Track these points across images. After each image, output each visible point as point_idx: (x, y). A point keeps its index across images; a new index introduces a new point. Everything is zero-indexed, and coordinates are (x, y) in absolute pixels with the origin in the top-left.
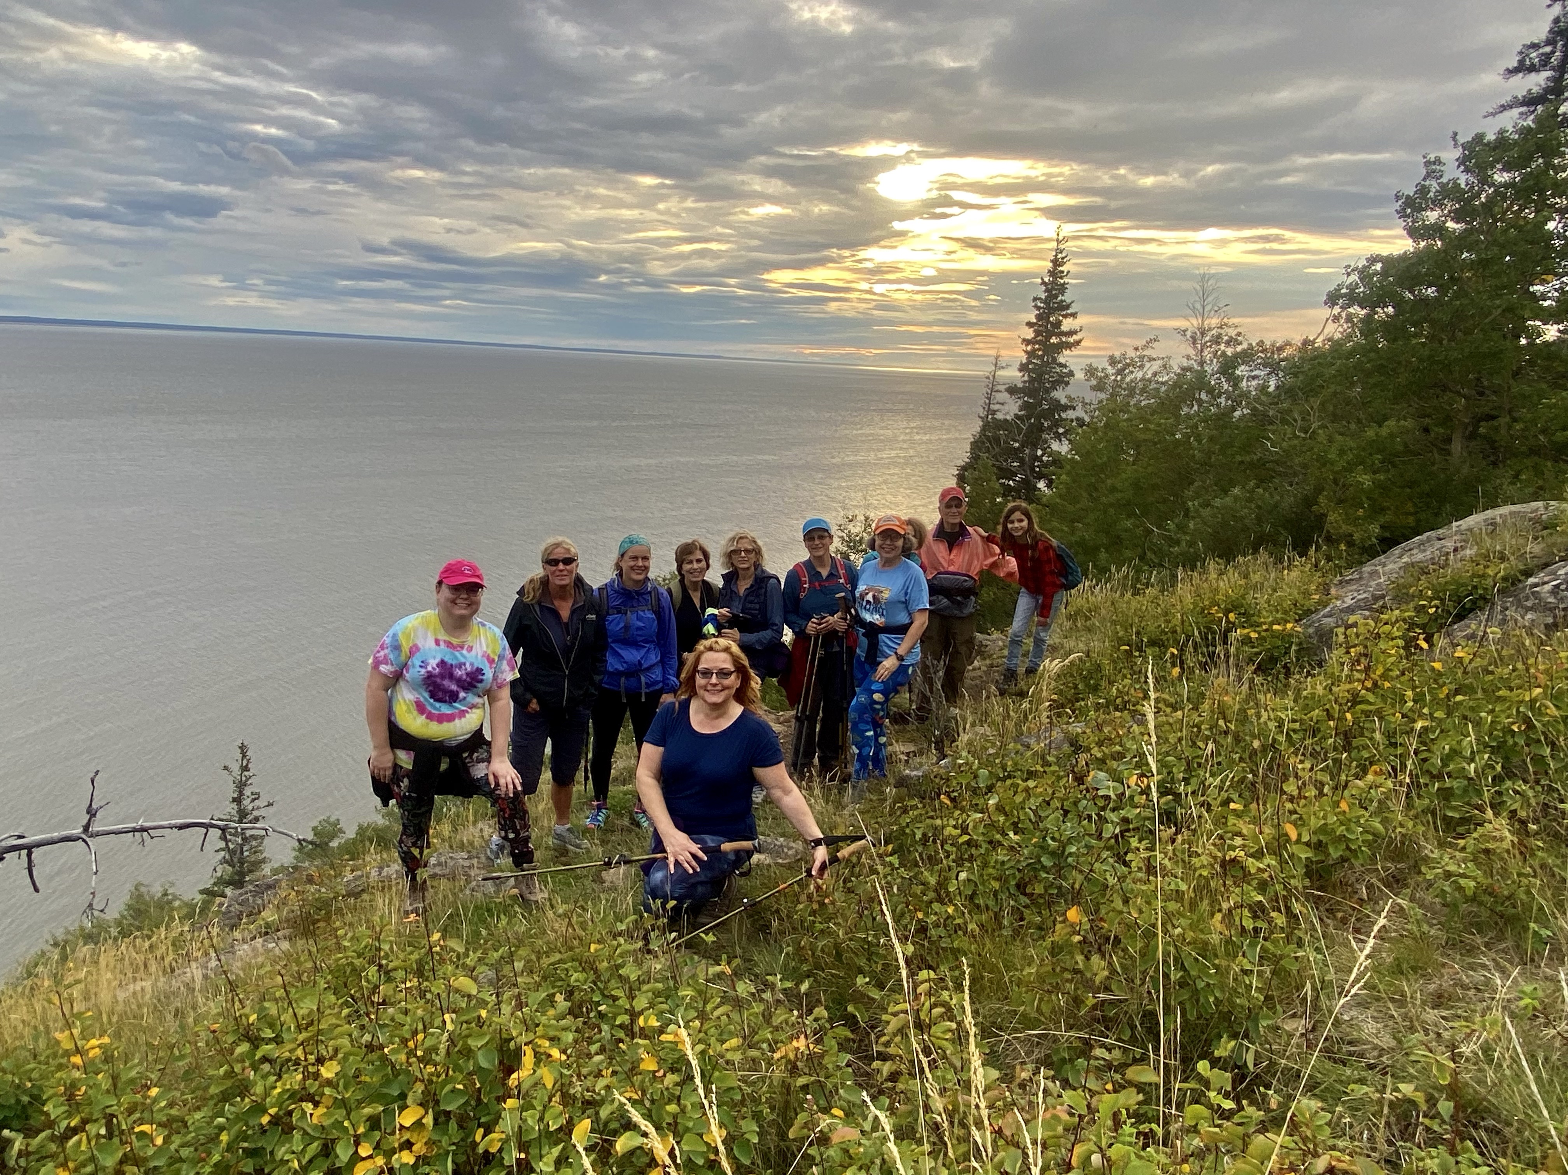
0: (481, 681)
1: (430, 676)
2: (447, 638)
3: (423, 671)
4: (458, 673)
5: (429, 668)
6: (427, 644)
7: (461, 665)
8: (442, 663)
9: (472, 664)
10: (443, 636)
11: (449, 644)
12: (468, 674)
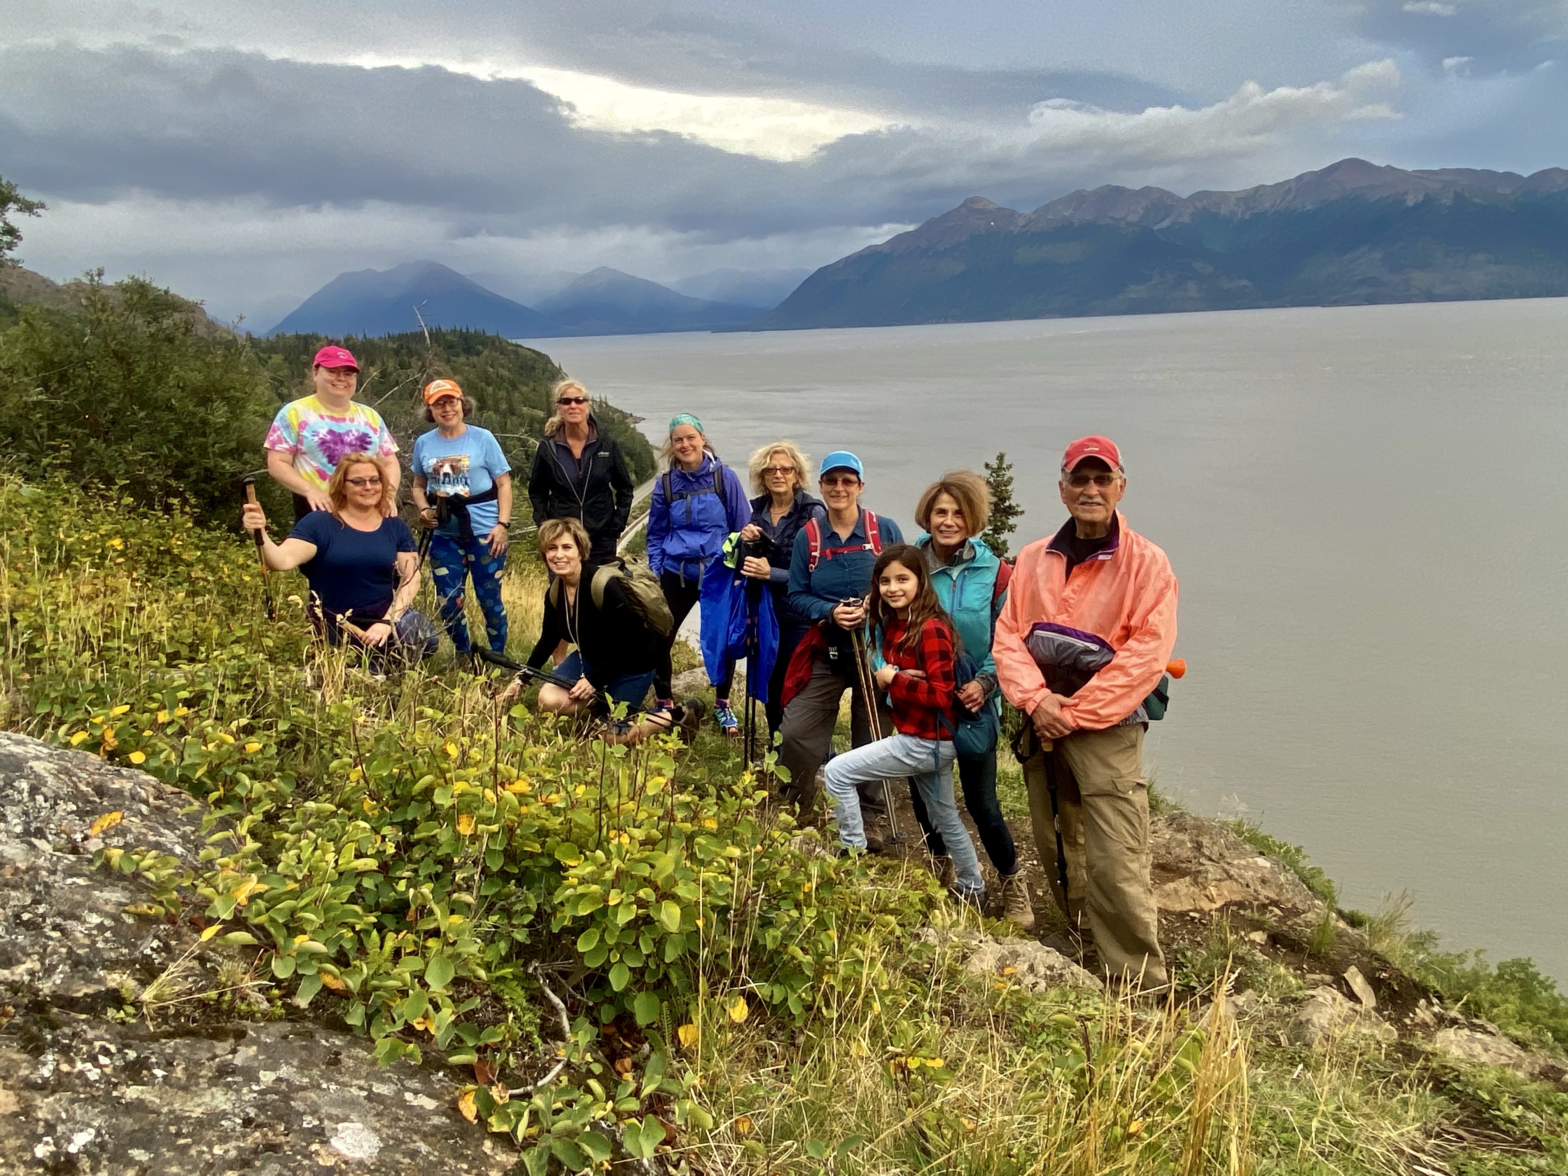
0: (370, 443)
1: (323, 442)
2: (329, 413)
3: (316, 439)
4: (348, 439)
5: (321, 436)
6: (313, 419)
7: (347, 433)
8: (331, 432)
9: (357, 431)
10: (324, 412)
11: (332, 418)
12: (357, 439)
